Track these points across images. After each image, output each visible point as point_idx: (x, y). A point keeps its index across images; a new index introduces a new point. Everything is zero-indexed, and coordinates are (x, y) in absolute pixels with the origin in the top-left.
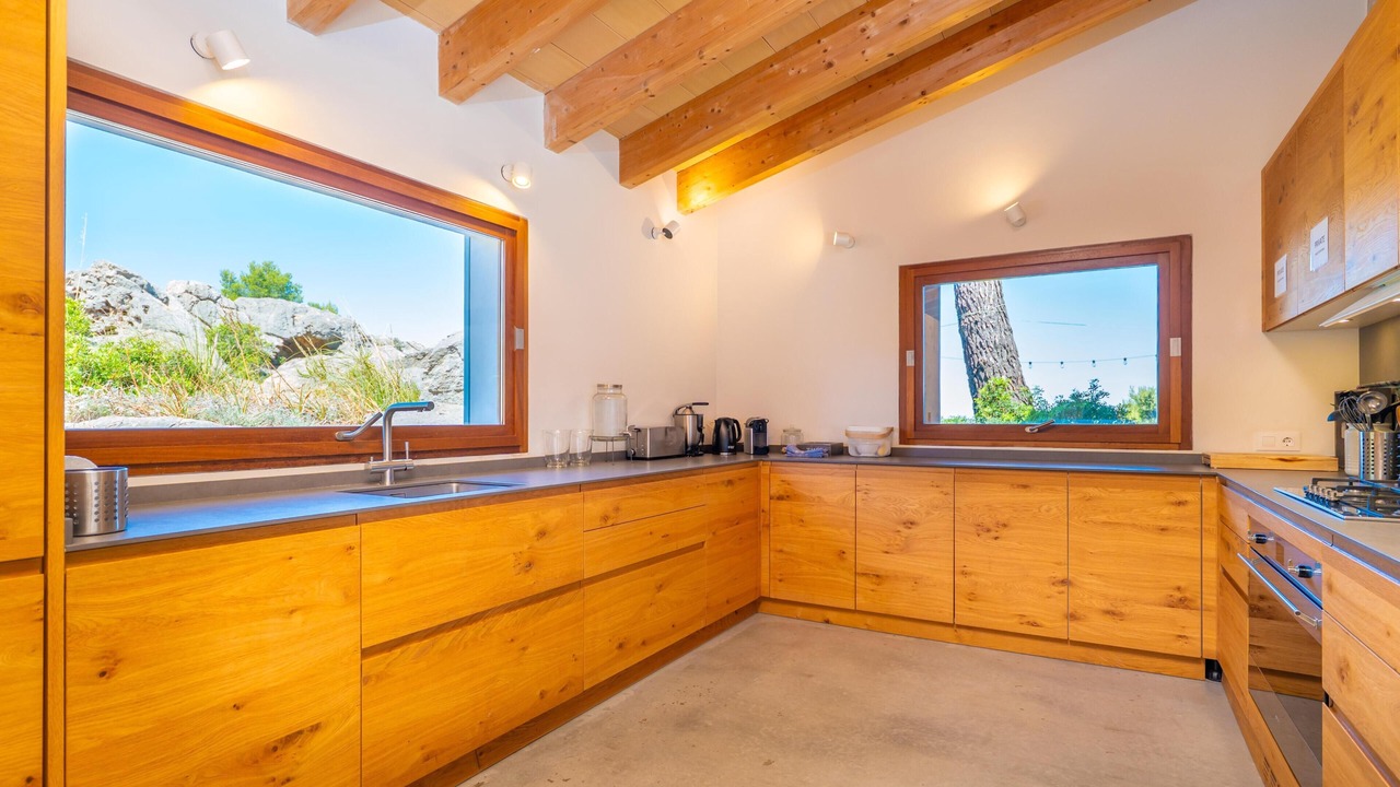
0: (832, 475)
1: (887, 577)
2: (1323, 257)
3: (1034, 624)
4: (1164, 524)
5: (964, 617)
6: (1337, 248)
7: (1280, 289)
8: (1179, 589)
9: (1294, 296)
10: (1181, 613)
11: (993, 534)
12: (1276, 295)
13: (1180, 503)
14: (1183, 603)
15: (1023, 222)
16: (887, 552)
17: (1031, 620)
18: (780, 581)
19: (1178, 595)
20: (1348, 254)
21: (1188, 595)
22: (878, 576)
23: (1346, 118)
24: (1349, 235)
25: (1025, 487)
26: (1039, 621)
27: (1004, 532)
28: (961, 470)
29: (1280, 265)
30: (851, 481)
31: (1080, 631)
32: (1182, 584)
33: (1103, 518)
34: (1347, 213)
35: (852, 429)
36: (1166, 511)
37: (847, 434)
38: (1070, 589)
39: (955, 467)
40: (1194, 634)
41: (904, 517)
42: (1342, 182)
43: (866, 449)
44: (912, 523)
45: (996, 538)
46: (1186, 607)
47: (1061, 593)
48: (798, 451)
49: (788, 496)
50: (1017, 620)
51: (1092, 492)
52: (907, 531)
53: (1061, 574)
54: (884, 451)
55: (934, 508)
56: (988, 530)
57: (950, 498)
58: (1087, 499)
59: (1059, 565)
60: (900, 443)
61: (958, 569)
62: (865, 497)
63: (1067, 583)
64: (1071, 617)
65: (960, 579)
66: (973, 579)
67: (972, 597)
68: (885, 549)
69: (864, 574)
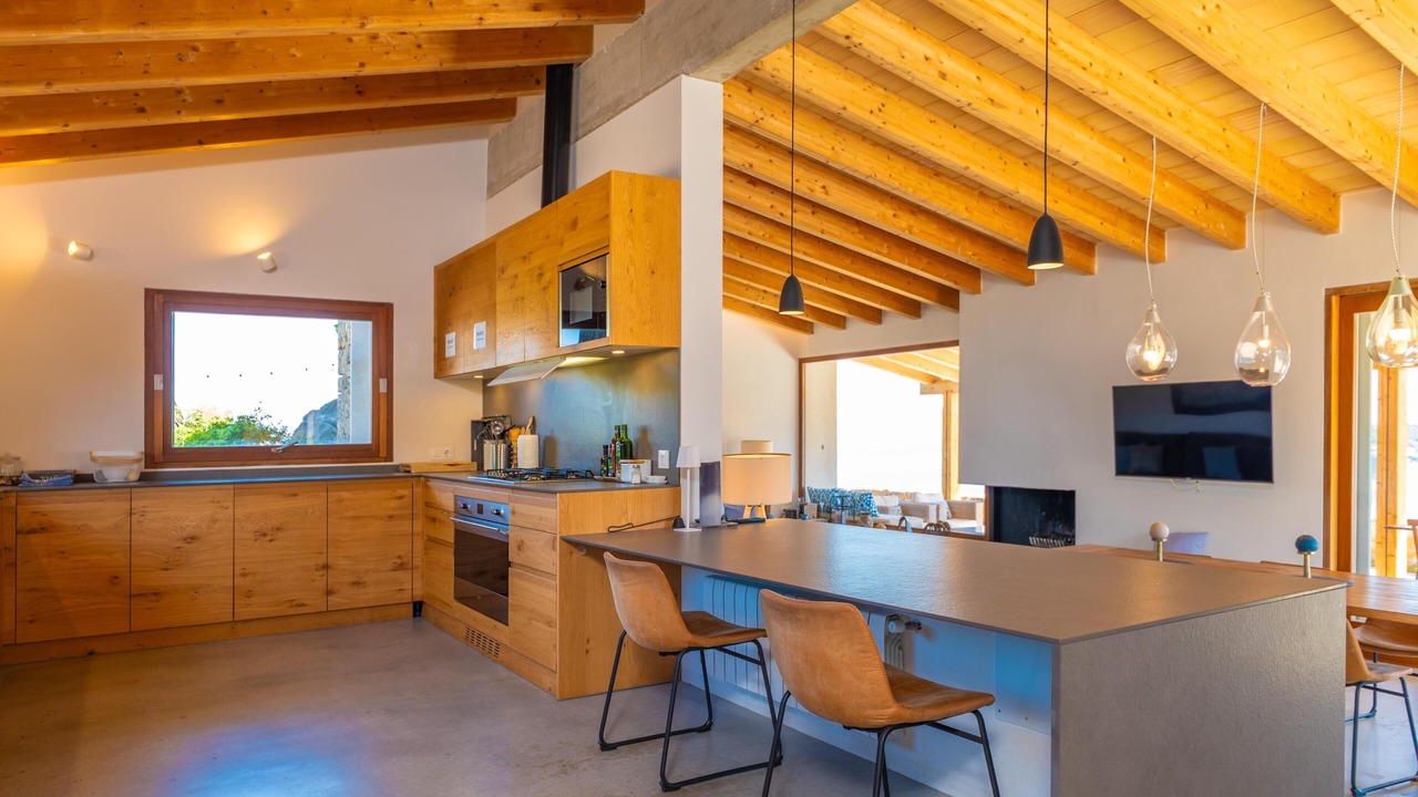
0: (102, 501)
1: (166, 592)
2: (483, 344)
3: (302, 605)
4: (391, 513)
5: (242, 613)
6: (492, 342)
7: (450, 352)
8: (399, 557)
9: (461, 360)
10: (401, 574)
11: (269, 538)
12: (447, 355)
13: (401, 498)
14: (402, 567)
15: (274, 269)
16: (166, 569)
17: (300, 602)
18: (31, 622)
19: (399, 561)
20: (498, 347)
21: (404, 561)
22: (156, 594)
23: (498, 273)
24: (499, 338)
25: (295, 495)
26: (305, 602)
27: (280, 535)
28: (241, 488)
29: (451, 337)
30: (126, 506)
31: (337, 601)
32: (402, 554)
33: (352, 513)
34: (498, 324)
35: (99, 453)
36: (393, 504)
37: (94, 459)
38: (330, 572)
39: (234, 483)
40: (407, 586)
41: (185, 534)
42: (494, 306)
43: (114, 475)
44: (192, 538)
45: (271, 541)
46: (404, 569)
47: (322, 576)
48: (37, 481)
49: (43, 529)
50: (287, 605)
51: (345, 495)
52: (188, 545)
53: (322, 561)
54: (134, 476)
55: (215, 521)
56: (265, 535)
57: (230, 511)
58: (341, 500)
59: (321, 553)
60: (146, 467)
61: (237, 572)
62: (142, 519)
63: (326, 567)
64: (329, 593)
65: (239, 581)
66: (249, 578)
67: (249, 594)
68: (164, 566)
69: (139, 595)
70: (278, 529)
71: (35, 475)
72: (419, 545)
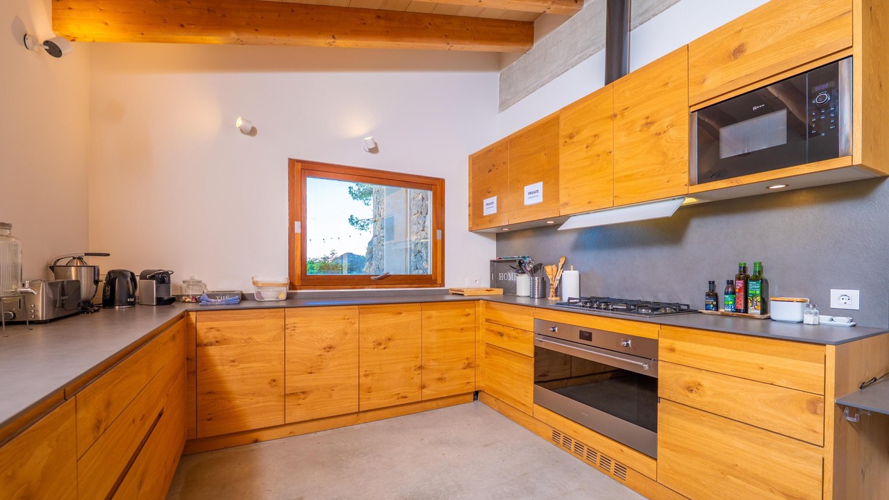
0: (262, 318)
1: (311, 391)
3: (405, 397)
4: (462, 326)
5: (365, 405)
8: (467, 359)
9: (504, 216)
10: (468, 371)
11: (383, 346)
13: (468, 315)
14: (469, 366)
16: (311, 373)
17: (404, 395)
18: (209, 420)
19: (467, 362)
21: (470, 361)
22: (303, 393)
25: (398, 314)
26: (408, 395)
27: (390, 344)
28: (363, 306)
29: (489, 201)
31: (428, 393)
32: (468, 356)
33: (437, 327)
35: (258, 279)
36: (464, 319)
37: (255, 283)
38: (423, 371)
39: (359, 304)
40: (472, 380)
41: (325, 345)
43: (269, 295)
44: (330, 348)
45: (384, 348)
46: (470, 367)
47: (419, 374)
48: (213, 300)
49: (217, 342)
50: (396, 397)
51: (433, 313)
52: (326, 353)
53: (418, 364)
54: (283, 296)
55: (346, 334)
56: (380, 344)
57: (356, 326)
58: (430, 317)
59: (417, 357)
60: (290, 289)
61: (362, 373)
62: (293, 333)
63: (421, 367)
64: (423, 387)
65: (363, 380)
66: (370, 377)
67: (369, 391)
68: (309, 371)
69: (291, 394)
70: (389, 339)
71: (212, 295)
72: (482, 349)
